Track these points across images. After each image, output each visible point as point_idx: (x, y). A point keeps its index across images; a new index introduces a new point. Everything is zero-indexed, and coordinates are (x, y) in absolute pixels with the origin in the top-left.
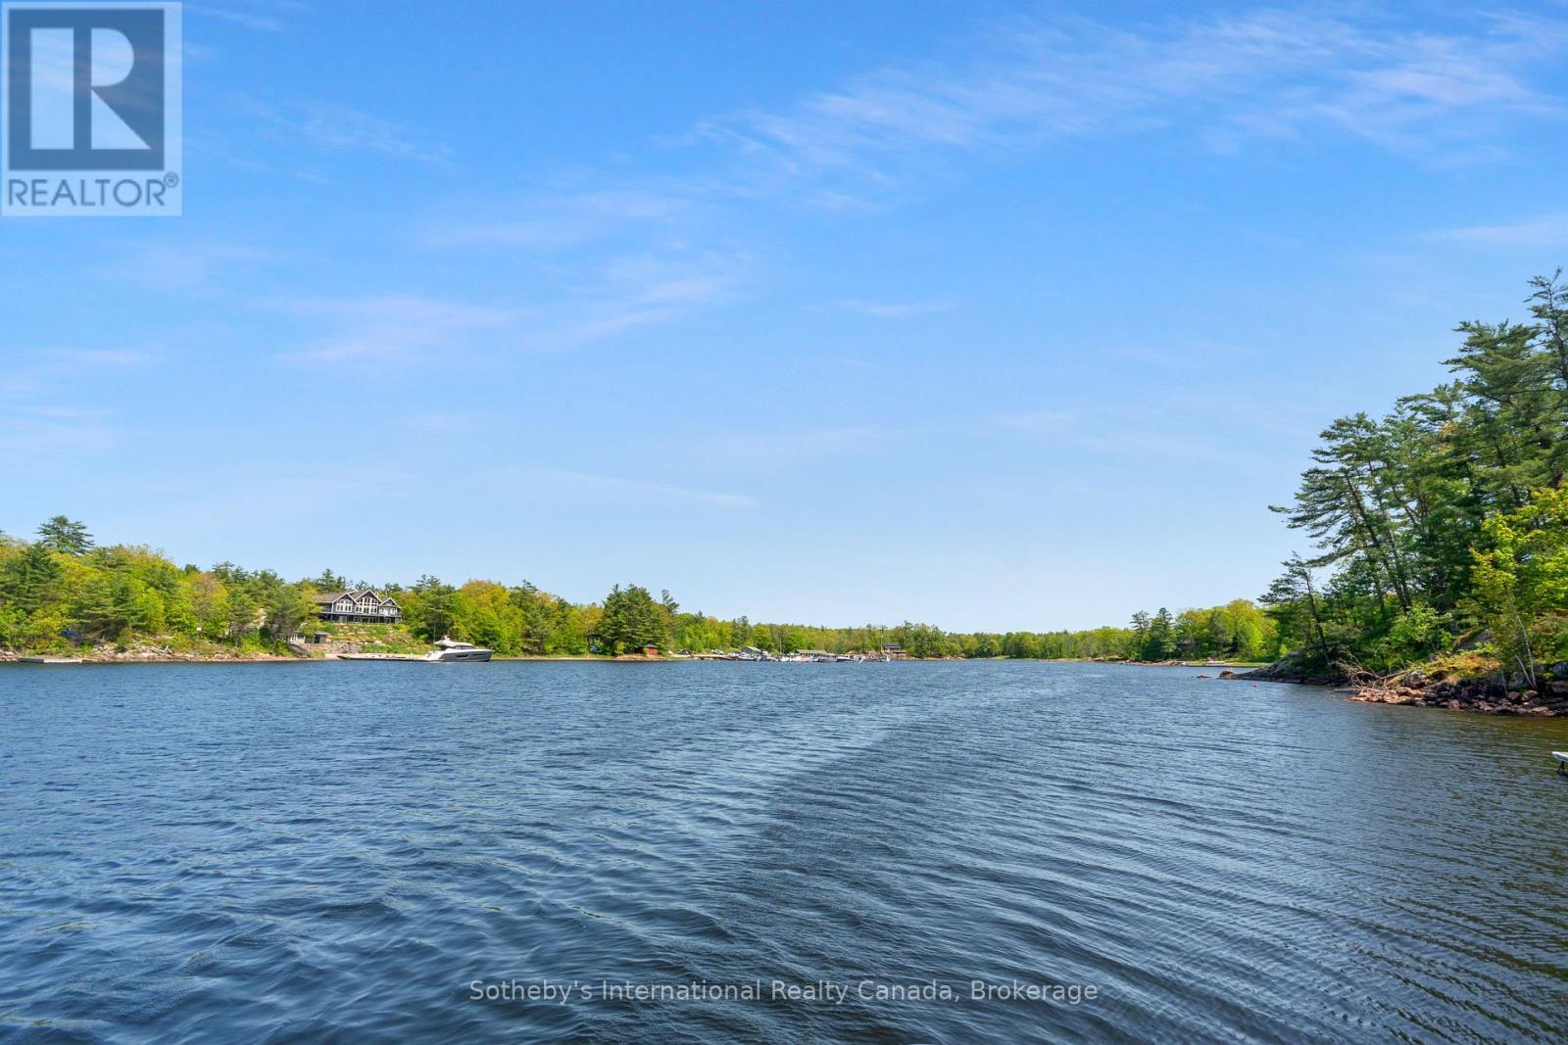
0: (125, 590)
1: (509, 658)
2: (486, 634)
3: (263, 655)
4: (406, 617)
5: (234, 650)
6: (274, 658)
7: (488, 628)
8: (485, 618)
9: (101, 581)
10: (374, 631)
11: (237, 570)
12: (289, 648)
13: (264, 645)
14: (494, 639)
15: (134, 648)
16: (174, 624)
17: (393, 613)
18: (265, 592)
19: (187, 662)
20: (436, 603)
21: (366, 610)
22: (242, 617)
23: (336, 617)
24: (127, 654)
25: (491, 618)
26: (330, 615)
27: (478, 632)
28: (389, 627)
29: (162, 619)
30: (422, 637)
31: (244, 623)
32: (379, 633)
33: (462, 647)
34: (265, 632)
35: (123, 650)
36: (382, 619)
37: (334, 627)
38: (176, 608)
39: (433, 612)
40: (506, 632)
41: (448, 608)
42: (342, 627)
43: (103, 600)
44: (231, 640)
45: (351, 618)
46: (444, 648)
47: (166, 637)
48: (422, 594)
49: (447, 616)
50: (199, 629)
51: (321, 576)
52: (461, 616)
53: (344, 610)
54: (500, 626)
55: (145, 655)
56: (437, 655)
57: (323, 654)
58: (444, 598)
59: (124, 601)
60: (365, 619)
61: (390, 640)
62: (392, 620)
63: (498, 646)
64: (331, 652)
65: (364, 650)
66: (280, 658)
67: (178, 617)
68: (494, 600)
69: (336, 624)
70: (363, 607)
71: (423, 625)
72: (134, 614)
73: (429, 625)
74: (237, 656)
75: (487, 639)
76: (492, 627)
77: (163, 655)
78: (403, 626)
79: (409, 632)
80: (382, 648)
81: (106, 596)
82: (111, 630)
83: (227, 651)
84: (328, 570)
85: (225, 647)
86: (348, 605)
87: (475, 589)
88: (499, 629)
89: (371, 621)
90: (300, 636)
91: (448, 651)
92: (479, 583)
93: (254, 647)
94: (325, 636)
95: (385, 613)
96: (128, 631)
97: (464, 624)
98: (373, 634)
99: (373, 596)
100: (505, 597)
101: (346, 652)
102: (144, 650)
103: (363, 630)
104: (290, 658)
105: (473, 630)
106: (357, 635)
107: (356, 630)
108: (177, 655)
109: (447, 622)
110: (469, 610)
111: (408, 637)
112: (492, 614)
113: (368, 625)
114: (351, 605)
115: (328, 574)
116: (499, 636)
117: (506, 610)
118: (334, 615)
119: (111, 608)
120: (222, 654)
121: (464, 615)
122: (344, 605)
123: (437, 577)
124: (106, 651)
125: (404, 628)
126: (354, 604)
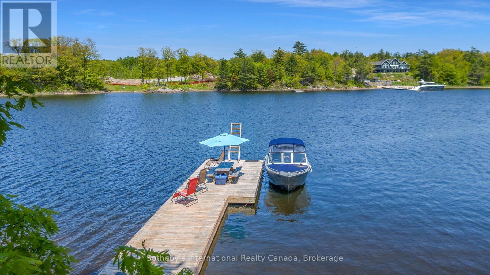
0: (314, 68)
1: (460, 87)
2: (448, 75)
3: (355, 88)
4: (411, 69)
5: (345, 86)
6: (359, 89)
7: (450, 73)
8: (448, 68)
9: (308, 65)
10: (397, 76)
11: (350, 53)
12: (364, 84)
13: (355, 84)
14: (453, 78)
15: (317, 86)
16: (328, 78)
17: (405, 67)
18: (355, 64)
19: (331, 90)
20: (423, 63)
21: (394, 67)
22: (348, 74)
23: (382, 71)
24: (316, 88)
25: (451, 68)
26: (380, 70)
27: (444, 75)
28: (403, 74)
29: (324, 76)
30: (418, 78)
31: (348, 76)
32: (399, 76)
33: (429, 84)
34: (356, 78)
35: (314, 87)
36: (401, 71)
37: (382, 75)
38: (328, 72)
39: (422, 67)
40: (459, 74)
41: (429, 64)
42: (385, 75)
43: (309, 71)
44: (345, 83)
45: (388, 71)
46: (421, 84)
47: (326, 82)
48: (418, 58)
49: (429, 68)
50: (335, 79)
51: (379, 52)
52: (436, 67)
53: (385, 68)
54: (456, 72)
55: (321, 88)
56: (417, 88)
57: (376, 86)
58: (428, 60)
59: (314, 71)
60: (394, 71)
61: (404, 79)
62: (405, 71)
63: (455, 81)
64: (379, 85)
65: (393, 84)
66: (361, 89)
67: (329, 75)
68: (455, 58)
69: (382, 73)
70: (393, 66)
71: (418, 72)
72: (317, 75)
73: (422, 73)
74: (346, 88)
75: (449, 78)
76: (451, 72)
77: (325, 89)
78: (410, 73)
79: (412, 76)
80: (400, 83)
81: (309, 70)
82: (311, 81)
83: (343, 87)
84: (382, 50)
85: (343, 85)
86: (387, 65)
87: (445, 54)
88: (455, 73)
89: (396, 72)
90: (368, 79)
91: (423, 86)
92: (448, 50)
93: (352, 85)
94: (378, 79)
95: (402, 68)
96: (315, 80)
97: (438, 71)
98: (397, 77)
99: (397, 61)
100: (461, 56)
101: (385, 85)
102: (320, 87)
103: (393, 75)
104: (364, 88)
105: (442, 74)
106: (390, 78)
107: (390, 76)
108: (329, 88)
109: (430, 70)
110: (440, 64)
111: (412, 79)
112: (452, 66)
113: (395, 73)
114: (388, 65)
115: (382, 51)
116: (455, 77)
117: (461, 63)
118: (382, 70)
119: (310, 74)
120: (342, 88)
121: (437, 67)
122: (386, 65)
123: (425, 50)
124: (310, 88)
125: (410, 74)
126: (389, 65)
